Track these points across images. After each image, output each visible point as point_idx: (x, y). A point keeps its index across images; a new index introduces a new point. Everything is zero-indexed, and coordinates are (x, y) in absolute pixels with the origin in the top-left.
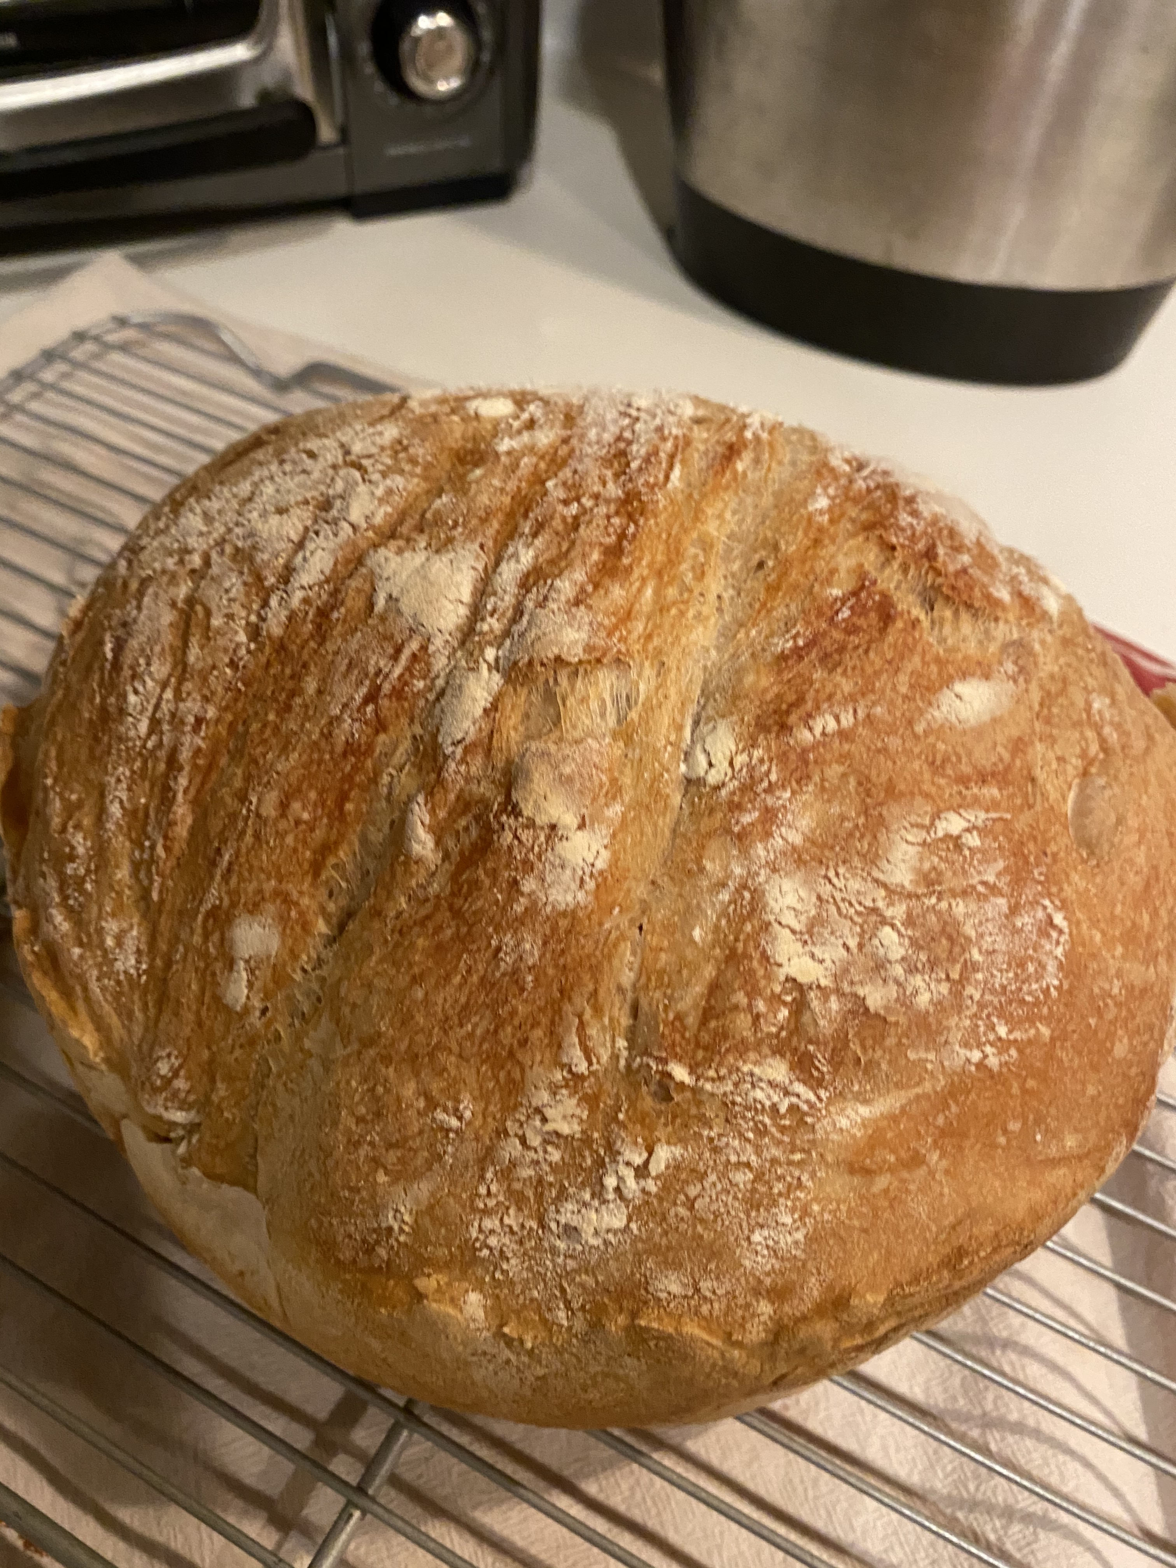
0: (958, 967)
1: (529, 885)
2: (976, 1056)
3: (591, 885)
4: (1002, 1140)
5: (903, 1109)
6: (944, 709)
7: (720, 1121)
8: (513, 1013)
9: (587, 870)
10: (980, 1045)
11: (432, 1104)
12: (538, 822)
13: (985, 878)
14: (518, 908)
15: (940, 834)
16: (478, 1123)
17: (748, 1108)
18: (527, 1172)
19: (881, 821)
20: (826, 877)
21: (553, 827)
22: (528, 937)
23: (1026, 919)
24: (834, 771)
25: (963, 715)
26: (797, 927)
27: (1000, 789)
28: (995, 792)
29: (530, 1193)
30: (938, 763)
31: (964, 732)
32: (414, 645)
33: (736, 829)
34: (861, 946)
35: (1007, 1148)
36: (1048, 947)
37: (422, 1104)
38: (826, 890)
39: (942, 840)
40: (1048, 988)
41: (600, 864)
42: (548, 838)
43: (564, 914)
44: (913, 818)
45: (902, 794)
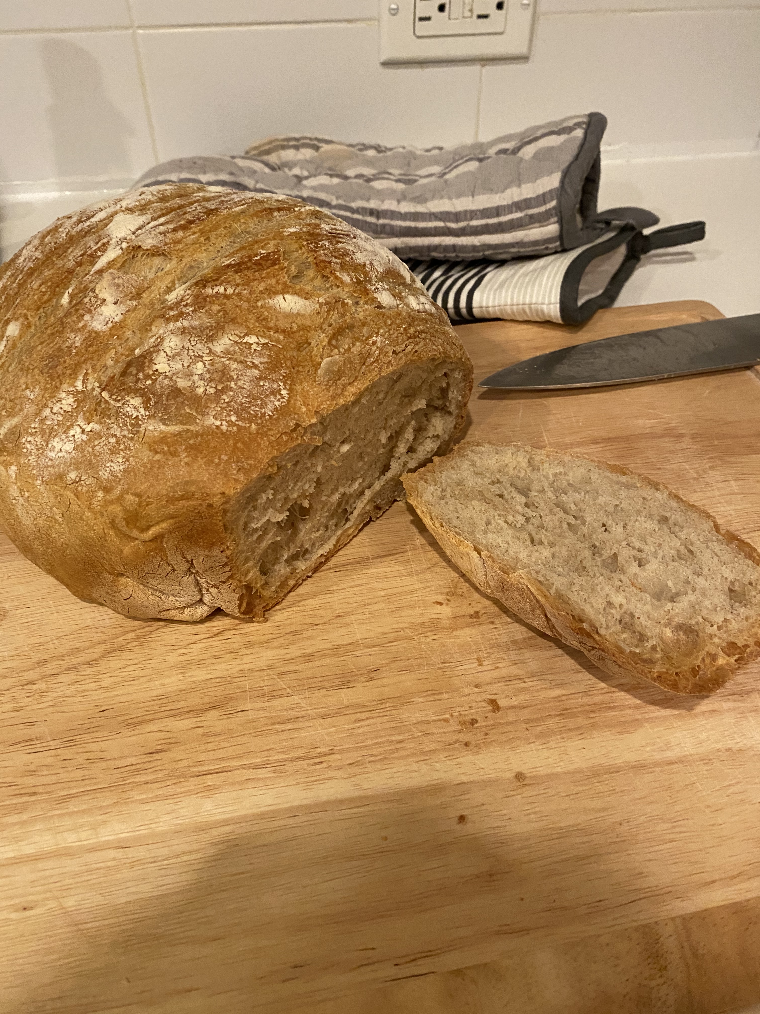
0: (222, 386)
1: (87, 317)
2: (218, 423)
3: (110, 325)
4: (217, 461)
5: (180, 432)
6: (275, 301)
7: (114, 418)
8: (65, 362)
9: (111, 320)
10: (222, 420)
11: (27, 388)
12: (100, 296)
13: (254, 361)
14: (81, 324)
15: (244, 341)
16: (39, 398)
17: (124, 415)
18: (49, 423)
19: (223, 328)
20: (189, 340)
21: (105, 300)
22: (79, 336)
23: (267, 384)
24: (216, 308)
25: (282, 306)
26: (169, 353)
27: (285, 337)
28: (281, 337)
29: (47, 431)
30: (261, 318)
31: (280, 313)
32: (105, 240)
33: (167, 316)
34: (189, 366)
35: (218, 465)
36: (273, 399)
37: (24, 387)
38: (187, 344)
39: (245, 343)
40: (265, 413)
41: (117, 319)
42: (102, 303)
43: (96, 332)
44: (237, 332)
45: (238, 323)
